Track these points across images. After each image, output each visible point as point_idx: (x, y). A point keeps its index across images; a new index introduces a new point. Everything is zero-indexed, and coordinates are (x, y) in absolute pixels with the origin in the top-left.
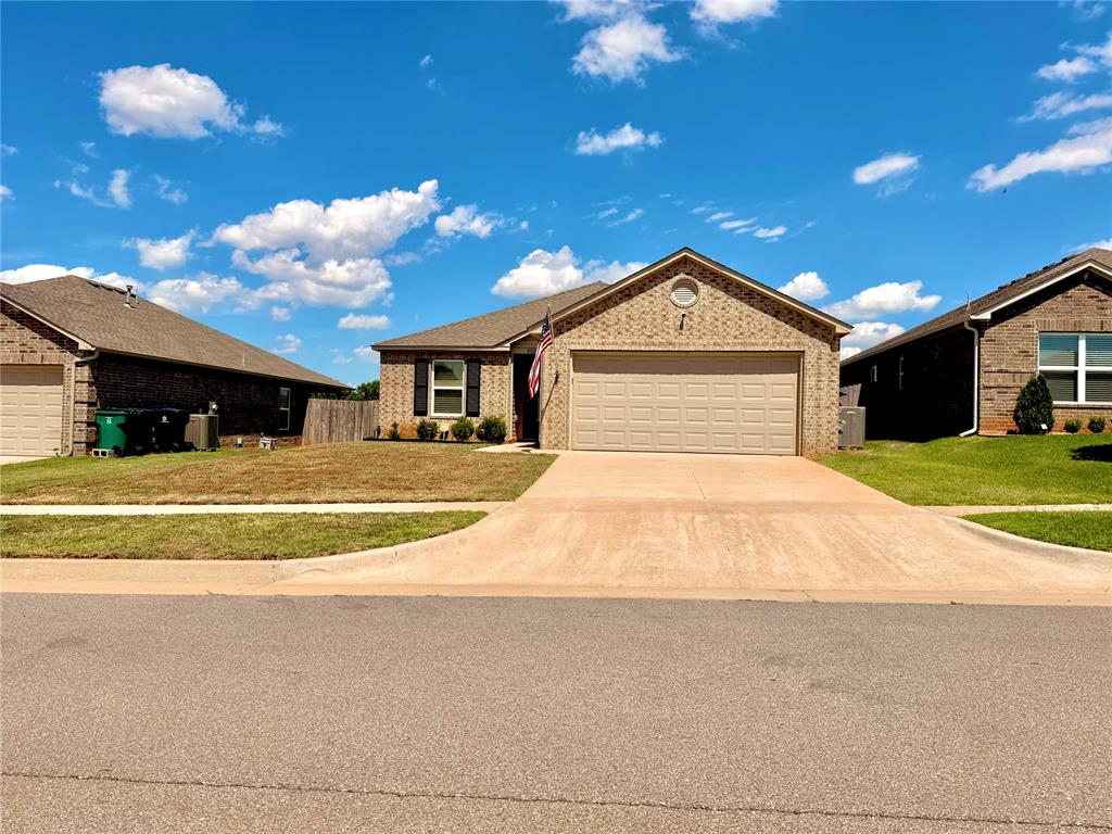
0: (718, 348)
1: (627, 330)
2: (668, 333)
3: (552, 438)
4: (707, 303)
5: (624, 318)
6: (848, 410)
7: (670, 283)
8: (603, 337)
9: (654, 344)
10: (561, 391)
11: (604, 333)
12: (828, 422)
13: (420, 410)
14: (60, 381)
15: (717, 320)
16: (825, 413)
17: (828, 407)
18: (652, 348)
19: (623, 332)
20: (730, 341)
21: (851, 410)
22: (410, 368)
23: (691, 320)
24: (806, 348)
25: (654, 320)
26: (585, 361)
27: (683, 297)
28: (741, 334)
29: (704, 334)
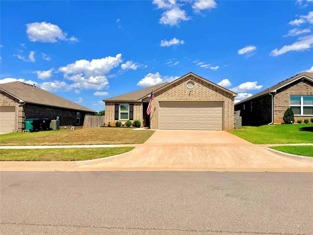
0: (200, 100)
1: (174, 95)
2: (186, 96)
3: (154, 126)
4: (197, 88)
5: (173, 92)
6: (237, 117)
7: (186, 82)
8: (168, 97)
9: (182, 99)
10: (156, 113)
11: (168, 96)
12: (231, 121)
13: (116, 119)
14: (14, 111)
15: (200, 92)
16: (230, 119)
17: (231, 117)
18: (182, 100)
19: (174, 96)
20: (203, 98)
21: (238, 117)
22: (113, 107)
23: (192, 92)
24: (225, 100)
25: (182, 92)
26: (163, 104)
27: (190, 86)
28: (207, 96)
29: (196, 96)
